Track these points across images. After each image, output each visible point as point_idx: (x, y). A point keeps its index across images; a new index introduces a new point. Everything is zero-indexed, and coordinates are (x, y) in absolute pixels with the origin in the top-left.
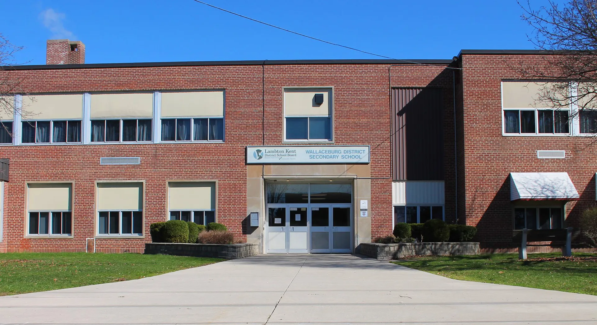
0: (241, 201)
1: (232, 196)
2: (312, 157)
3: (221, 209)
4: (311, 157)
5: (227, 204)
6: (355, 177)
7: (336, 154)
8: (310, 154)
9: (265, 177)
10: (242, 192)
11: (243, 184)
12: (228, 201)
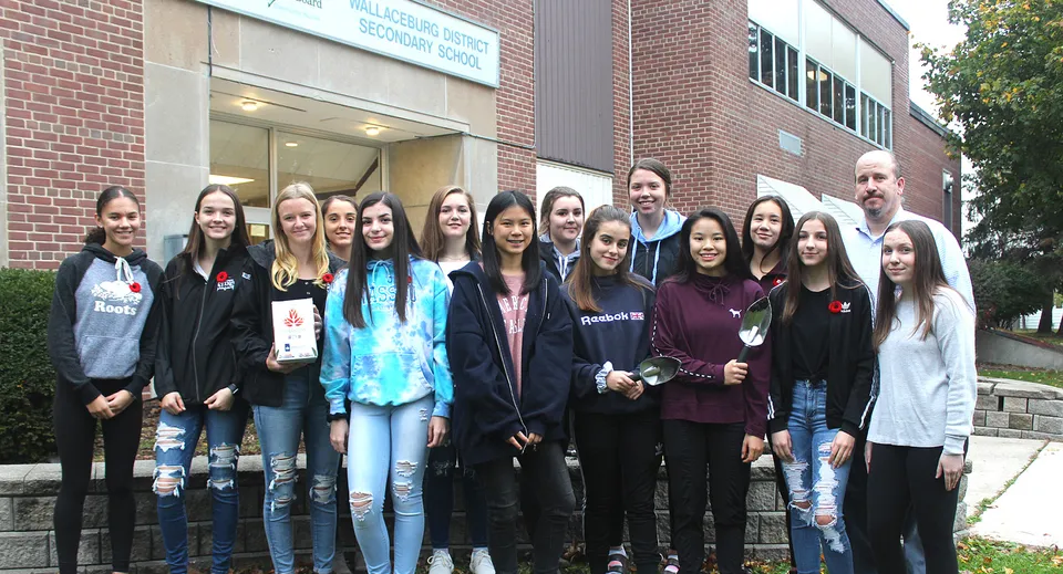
0: (119, 173)
1: (78, 141)
2: (367, 26)
3: (28, 209)
4: (367, 28)
5: (58, 184)
6: (466, 130)
7: (426, 36)
8: (364, 14)
9: (217, 72)
10: (124, 130)
11: (126, 86)
12: (59, 166)
